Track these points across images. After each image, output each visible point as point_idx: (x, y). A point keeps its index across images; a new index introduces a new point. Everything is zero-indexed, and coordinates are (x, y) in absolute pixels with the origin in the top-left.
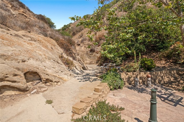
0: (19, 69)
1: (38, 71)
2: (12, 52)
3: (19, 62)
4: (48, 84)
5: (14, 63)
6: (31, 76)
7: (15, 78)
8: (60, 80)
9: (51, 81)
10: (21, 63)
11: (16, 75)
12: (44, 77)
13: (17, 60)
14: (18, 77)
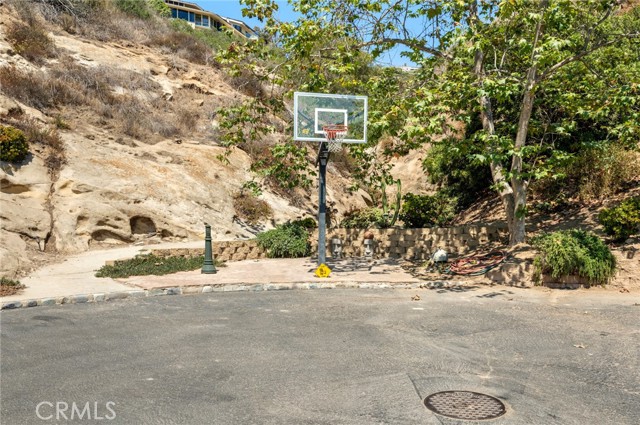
0: (124, 212)
1: (152, 216)
2: (123, 187)
3: (129, 203)
4: (167, 239)
5: (122, 204)
6: (144, 225)
7: (118, 223)
8: (190, 235)
9: (171, 234)
10: (132, 204)
11: (119, 219)
12: (159, 226)
13: (127, 199)
14: (122, 222)
